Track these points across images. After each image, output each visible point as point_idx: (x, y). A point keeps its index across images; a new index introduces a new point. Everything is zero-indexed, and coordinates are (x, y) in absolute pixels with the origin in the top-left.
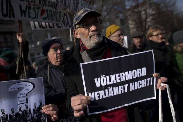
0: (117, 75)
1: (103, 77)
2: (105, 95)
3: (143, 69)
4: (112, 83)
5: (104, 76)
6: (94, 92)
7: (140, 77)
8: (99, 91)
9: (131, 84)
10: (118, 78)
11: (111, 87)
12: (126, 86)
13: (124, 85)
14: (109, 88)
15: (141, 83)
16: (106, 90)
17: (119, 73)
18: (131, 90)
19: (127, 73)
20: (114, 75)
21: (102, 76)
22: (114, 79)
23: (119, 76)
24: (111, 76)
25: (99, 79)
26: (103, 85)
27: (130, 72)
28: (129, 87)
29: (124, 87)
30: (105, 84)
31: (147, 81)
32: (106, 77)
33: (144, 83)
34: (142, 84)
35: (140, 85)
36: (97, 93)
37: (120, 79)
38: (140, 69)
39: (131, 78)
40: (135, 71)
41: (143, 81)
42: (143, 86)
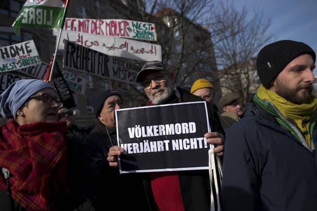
0: (155, 127)
1: (138, 128)
2: (140, 150)
3: (190, 123)
4: (149, 136)
5: (139, 126)
6: (127, 143)
7: (186, 134)
8: (132, 143)
9: (173, 141)
10: (156, 131)
11: (147, 141)
12: (167, 142)
13: (165, 141)
14: (145, 141)
15: (188, 142)
16: (141, 144)
17: (158, 124)
18: (174, 149)
19: (167, 126)
20: (151, 127)
21: (136, 126)
22: (150, 131)
23: (158, 128)
24: (148, 127)
25: (133, 128)
26: (137, 136)
27: (172, 125)
28: (170, 145)
29: (164, 144)
30: (140, 136)
31: (198, 141)
32: (141, 127)
33: (194, 144)
34: (190, 144)
35: (187, 144)
36: (129, 145)
37: (158, 132)
38: (186, 124)
39: (173, 133)
40: (179, 125)
41: (191, 139)
42: (192, 148)
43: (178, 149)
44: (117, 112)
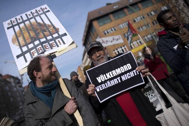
0: (110, 73)
1: (101, 76)
2: (106, 87)
3: (127, 65)
4: (109, 78)
6: (98, 86)
7: (127, 71)
8: (101, 85)
9: (122, 77)
10: (111, 74)
11: (109, 81)
13: (117, 78)
14: (107, 82)
15: (129, 74)
16: (106, 84)
17: (111, 71)
18: (123, 80)
19: (116, 70)
20: (108, 73)
22: (109, 75)
25: (99, 77)
26: (103, 81)
27: (119, 69)
28: (121, 79)
29: (118, 80)
30: (104, 80)
31: (134, 72)
32: (103, 75)
33: (132, 74)
34: (130, 75)
35: (129, 76)
37: (113, 75)
38: (126, 66)
39: (121, 73)
40: (122, 67)
41: (130, 73)
42: (132, 76)
43: (125, 80)
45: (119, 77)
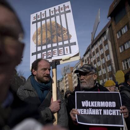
0: (95, 102)
1: (87, 102)
2: (87, 113)
3: (113, 102)
4: (92, 106)
6: (81, 109)
7: (110, 107)
8: (83, 109)
9: (104, 110)
10: (95, 104)
14: (90, 109)
15: (111, 111)
16: (88, 110)
17: (97, 101)
18: (104, 114)
19: (101, 102)
20: (94, 102)
22: (93, 104)
23: (97, 103)
24: (92, 102)
25: (84, 102)
26: (86, 106)
27: (104, 102)
28: (102, 112)
29: (99, 111)
30: (87, 106)
31: (116, 111)
32: (88, 102)
34: (112, 112)
35: (111, 112)
36: (82, 110)
37: (97, 105)
38: (111, 102)
39: (104, 106)
40: (107, 102)
41: (113, 110)
42: (113, 114)
43: (106, 114)
44: (77, 93)
45: (101, 110)
